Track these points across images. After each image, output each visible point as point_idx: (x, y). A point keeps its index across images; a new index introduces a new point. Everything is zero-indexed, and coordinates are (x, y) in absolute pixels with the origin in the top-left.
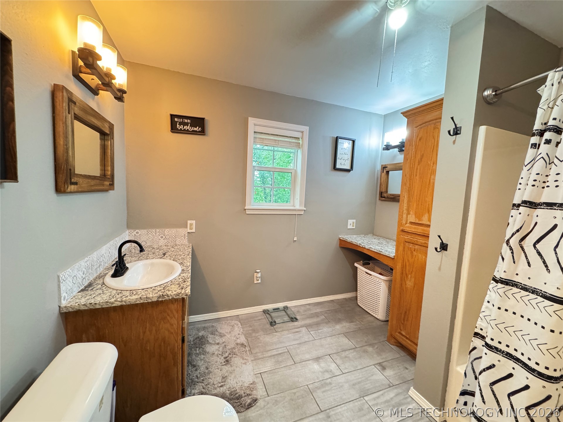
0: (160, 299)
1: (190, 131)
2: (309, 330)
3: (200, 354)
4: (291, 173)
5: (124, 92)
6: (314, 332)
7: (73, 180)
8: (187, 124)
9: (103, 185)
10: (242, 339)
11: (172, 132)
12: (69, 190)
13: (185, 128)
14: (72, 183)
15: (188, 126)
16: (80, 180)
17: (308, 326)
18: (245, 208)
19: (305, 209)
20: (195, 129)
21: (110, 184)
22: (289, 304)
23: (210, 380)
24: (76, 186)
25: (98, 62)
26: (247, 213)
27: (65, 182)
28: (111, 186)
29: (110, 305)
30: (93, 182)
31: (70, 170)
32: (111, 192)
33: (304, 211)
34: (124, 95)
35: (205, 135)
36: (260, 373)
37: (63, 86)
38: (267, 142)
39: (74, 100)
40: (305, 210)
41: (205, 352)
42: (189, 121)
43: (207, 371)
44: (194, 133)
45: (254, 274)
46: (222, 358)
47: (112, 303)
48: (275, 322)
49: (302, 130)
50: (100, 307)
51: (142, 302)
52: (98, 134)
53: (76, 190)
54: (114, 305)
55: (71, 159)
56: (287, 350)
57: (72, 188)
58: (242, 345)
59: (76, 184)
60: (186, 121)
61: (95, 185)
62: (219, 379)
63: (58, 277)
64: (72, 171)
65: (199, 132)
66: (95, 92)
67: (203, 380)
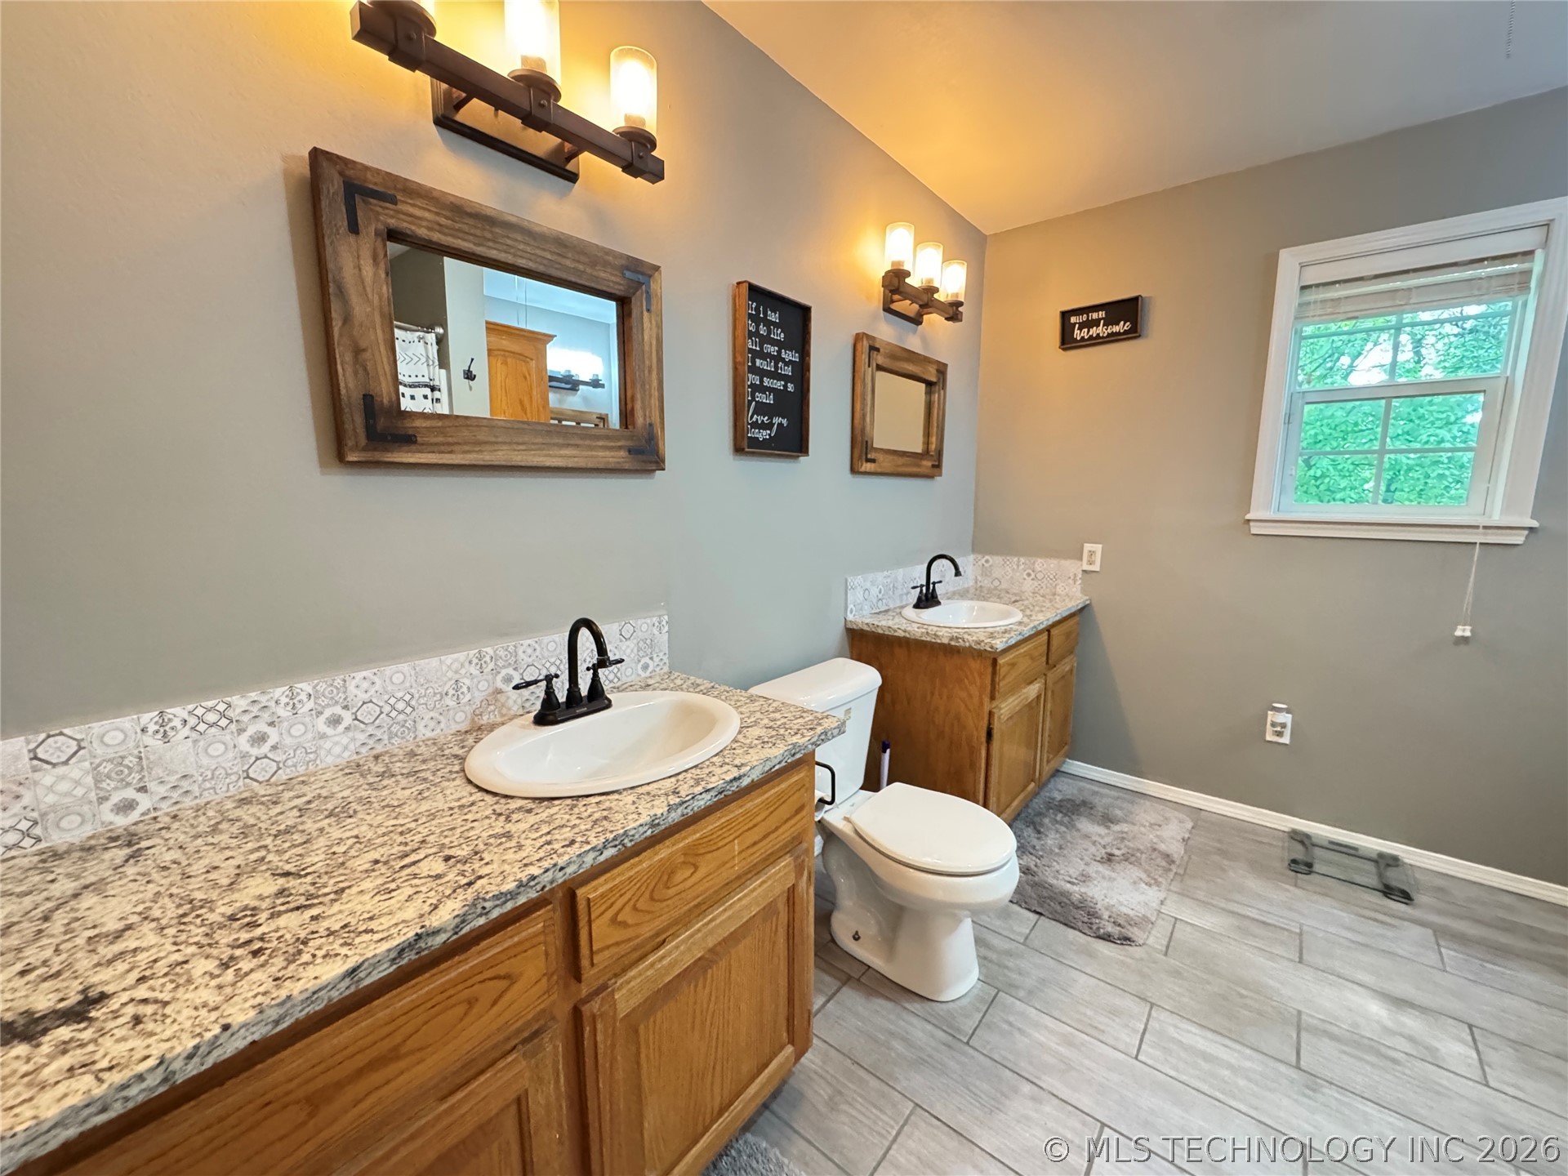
0: (953, 643)
1: (1103, 337)
2: (1442, 943)
3: (1061, 823)
4: (1485, 391)
5: (961, 304)
6: (1452, 953)
7: (869, 456)
8: (1096, 323)
9: (919, 466)
10: (1176, 849)
11: (1064, 349)
12: (863, 469)
13: (1091, 333)
14: (868, 460)
15: (1098, 326)
16: (880, 457)
17: (1440, 933)
18: (1248, 517)
19: (1535, 524)
20: (1116, 329)
21: (933, 466)
22: (1411, 855)
23: (1055, 863)
24: (873, 465)
25: (908, 280)
26: (1254, 531)
27: (860, 458)
28: (935, 470)
29: (892, 633)
30: (901, 461)
31: (867, 442)
32: (938, 478)
33: (1526, 532)
34: (960, 309)
35: (1140, 336)
36: (1176, 919)
37: (864, 333)
38: (1349, 308)
39: (877, 346)
40: (1531, 529)
41: (1074, 826)
42: (1102, 314)
43: (1057, 850)
44: (1114, 338)
45: (1267, 714)
46: (1104, 851)
47: (895, 631)
48: (1309, 865)
49: (1543, 218)
50: (881, 632)
51: (929, 639)
52: (923, 385)
53: (873, 470)
54: (896, 634)
55: (868, 428)
56: (1298, 931)
57: (868, 467)
58: (1167, 857)
59: (873, 461)
60: (1095, 316)
61: (904, 465)
62: (1074, 872)
63: (846, 580)
64: (869, 443)
65: (1126, 332)
66: (917, 321)
67: (1042, 856)
